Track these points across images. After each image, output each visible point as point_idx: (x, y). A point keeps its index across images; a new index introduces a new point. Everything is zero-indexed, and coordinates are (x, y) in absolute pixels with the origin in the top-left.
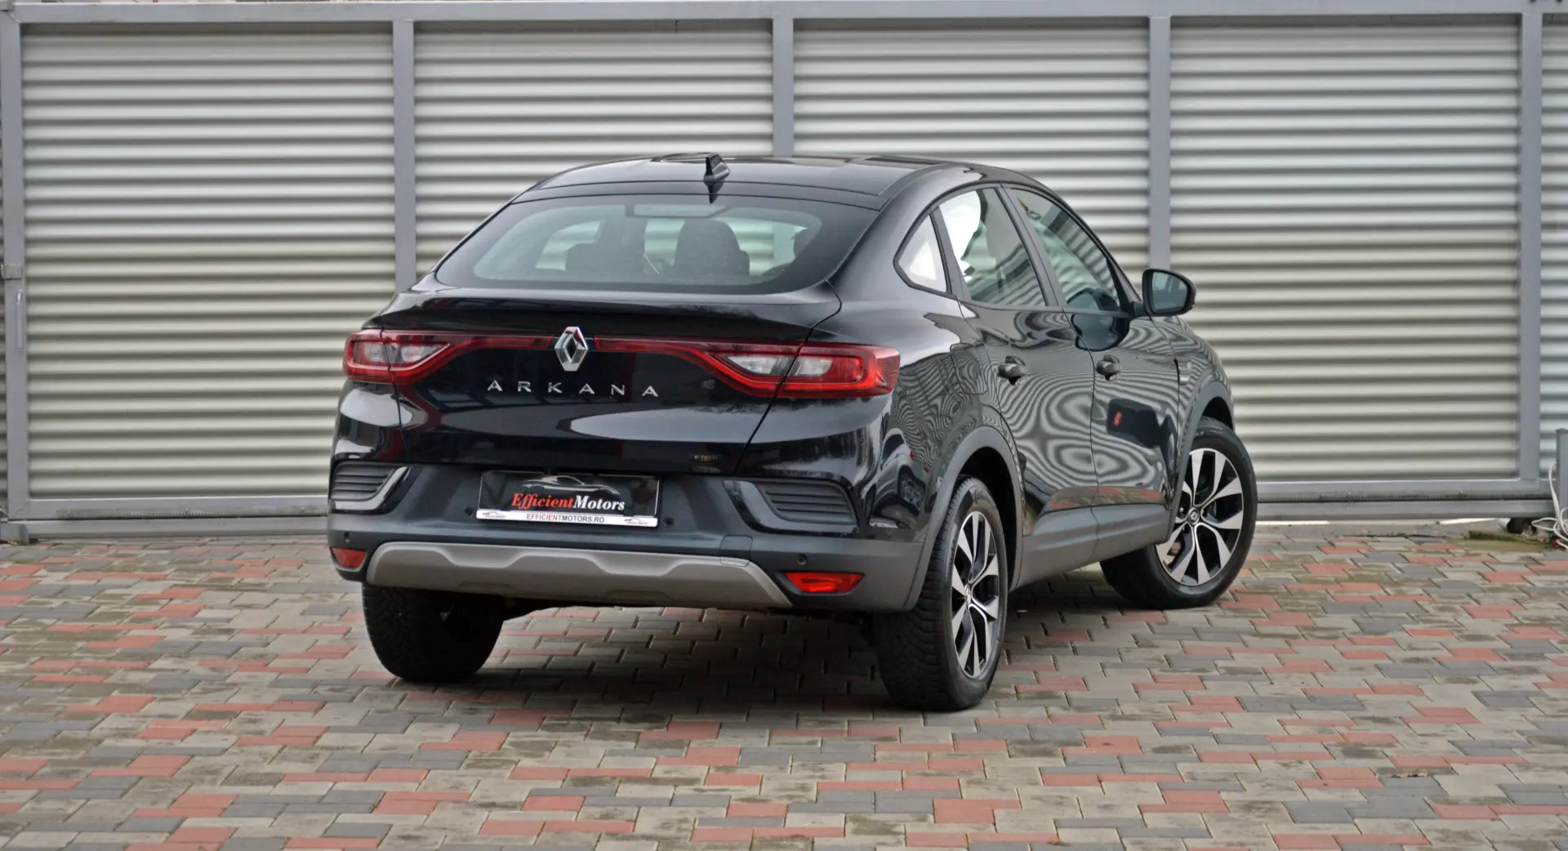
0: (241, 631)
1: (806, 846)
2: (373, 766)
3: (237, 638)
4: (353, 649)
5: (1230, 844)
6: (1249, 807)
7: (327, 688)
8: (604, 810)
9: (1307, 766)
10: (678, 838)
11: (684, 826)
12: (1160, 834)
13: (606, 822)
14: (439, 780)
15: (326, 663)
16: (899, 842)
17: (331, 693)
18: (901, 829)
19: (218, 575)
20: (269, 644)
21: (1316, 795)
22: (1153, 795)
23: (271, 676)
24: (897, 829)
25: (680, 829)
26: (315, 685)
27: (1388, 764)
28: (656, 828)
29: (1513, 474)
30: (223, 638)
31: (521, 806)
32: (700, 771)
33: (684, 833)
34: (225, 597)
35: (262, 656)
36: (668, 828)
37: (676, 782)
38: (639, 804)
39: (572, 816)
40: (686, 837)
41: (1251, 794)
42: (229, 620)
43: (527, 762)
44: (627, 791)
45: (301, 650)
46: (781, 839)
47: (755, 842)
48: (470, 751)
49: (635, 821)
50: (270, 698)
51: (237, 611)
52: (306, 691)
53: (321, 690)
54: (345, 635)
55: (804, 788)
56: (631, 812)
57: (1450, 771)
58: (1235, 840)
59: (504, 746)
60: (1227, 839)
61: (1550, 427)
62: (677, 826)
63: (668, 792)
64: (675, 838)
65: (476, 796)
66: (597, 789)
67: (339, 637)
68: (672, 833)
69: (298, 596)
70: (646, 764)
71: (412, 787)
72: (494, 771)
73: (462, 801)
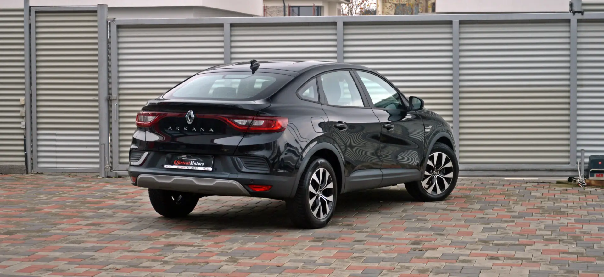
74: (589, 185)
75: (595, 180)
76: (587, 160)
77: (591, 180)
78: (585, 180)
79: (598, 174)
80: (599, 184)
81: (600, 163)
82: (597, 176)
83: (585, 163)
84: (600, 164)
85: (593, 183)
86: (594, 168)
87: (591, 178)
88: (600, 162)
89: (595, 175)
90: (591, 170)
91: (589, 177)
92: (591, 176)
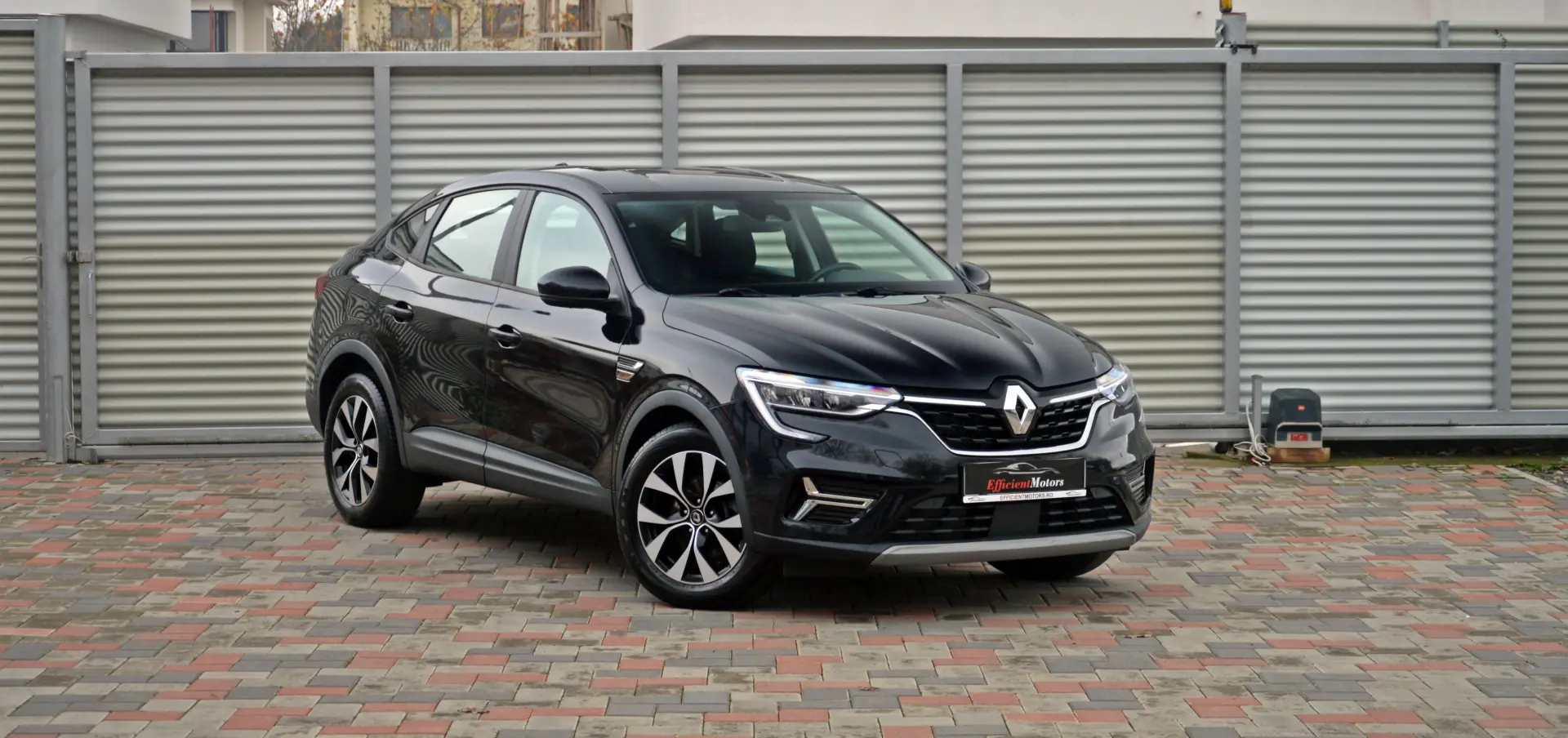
0: (254, 529)
1: (678, 692)
2: (350, 631)
3: (252, 534)
4: (339, 542)
5: (1000, 690)
6: (1016, 661)
7: (317, 572)
8: (524, 665)
9: (1062, 630)
10: (580, 686)
11: (585, 677)
12: (947, 682)
13: (525, 674)
14: (400, 642)
15: (318, 553)
16: (748, 689)
17: (321, 576)
18: (750, 678)
19: (240, 486)
20: (275, 539)
21: (1068, 652)
22: (943, 651)
23: (276, 563)
24: (748, 679)
25: (581, 680)
26: (308, 569)
27: (1124, 628)
28: (562, 679)
29: (1220, 409)
30: (240, 534)
31: (461, 662)
32: (598, 635)
33: (584, 683)
34: (244, 504)
35: (270, 548)
36: (573, 679)
37: (580, 644)
38: (551, 660)
39: (499, 669)
40: (586, 685)
41: (1018, 651)
42: (246, 521)
43: (467, 628)
44: (542, 650)
45: (299, 543)
46: (659, 686)
47: (638, 689)
48: (424, 620)
49: (548, 674)
50: (274, 580)
51: (252, 514)
52: (302, 574)
53: (314, 574)
54: (334, 531)
55: (677, 647)
56: (544, 667)
57: (1169, 633)
58: (1005, 686)
59: (451, 616)
60: (999, 685)
61: (1249, 373)
62: (579, 676)
63: (573, 651)
64: (576, 686)
65: (427, 654)
66: (519, 649)
67: (328, 533)
68: (575, 682)
69: (299, 502)
70: (558, 629)
71: (378, 648)
72: (442, 636)
73: (415, 658)
74: (1276, 460)
75: (1288, 449)
76: (1267, 402)
77: (1278, 450)
78: (1265, 449)
79: (1296, 434)
80: (1300, 459)
81: (1301, 408)
82: (1292, 439)
83: (1263, 409)
84: (1301, 411)
85: (1284, 455)
86: (1287, 421)
87: (1279, 444)
88: (1302, 405)
89: (1289, 436)
90: (1279, 426)
91: (1273, 443)
92: (1278, 440)
